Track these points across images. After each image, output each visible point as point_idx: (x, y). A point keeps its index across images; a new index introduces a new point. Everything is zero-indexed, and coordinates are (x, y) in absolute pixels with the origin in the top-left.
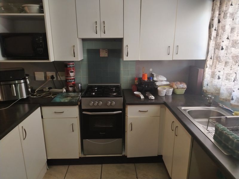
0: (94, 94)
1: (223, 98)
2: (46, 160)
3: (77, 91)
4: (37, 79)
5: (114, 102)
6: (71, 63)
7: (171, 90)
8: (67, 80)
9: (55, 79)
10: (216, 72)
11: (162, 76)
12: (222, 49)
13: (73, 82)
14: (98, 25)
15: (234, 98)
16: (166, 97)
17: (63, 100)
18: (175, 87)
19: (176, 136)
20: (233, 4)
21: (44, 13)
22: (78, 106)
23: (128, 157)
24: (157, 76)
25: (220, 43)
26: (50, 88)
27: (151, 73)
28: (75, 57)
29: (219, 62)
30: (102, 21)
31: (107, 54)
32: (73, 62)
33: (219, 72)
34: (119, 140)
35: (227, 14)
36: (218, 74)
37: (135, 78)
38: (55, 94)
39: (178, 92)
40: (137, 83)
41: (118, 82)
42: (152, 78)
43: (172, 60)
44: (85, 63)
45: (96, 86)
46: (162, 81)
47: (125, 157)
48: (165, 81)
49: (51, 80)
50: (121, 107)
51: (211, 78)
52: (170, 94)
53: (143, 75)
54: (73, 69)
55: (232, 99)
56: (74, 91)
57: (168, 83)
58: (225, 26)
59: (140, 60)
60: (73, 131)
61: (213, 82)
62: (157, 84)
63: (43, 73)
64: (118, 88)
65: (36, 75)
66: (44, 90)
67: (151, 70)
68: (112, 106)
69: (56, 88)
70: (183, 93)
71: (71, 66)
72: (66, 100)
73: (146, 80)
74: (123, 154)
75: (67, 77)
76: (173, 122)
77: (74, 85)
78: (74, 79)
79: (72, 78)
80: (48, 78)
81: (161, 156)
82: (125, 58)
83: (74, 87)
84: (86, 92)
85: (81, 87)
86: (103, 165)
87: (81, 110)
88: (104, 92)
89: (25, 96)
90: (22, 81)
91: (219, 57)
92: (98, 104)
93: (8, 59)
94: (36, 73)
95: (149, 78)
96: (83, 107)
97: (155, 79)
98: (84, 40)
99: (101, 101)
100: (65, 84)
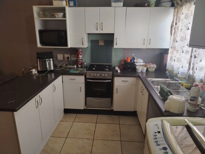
0: (94, 69)
1: (175, 73)
2: (64, 109)
3: (83, 67)
4: (58, 59)
5: (106, 74)
6: (80, 49)
7: (145, 68)
8: (77, 60)
9: (70, 59)
10: (173, 57)
11: (140, 59)
12: (177, 42)
13: (81, 62)
14: (98, 25)
15: (180, 73)
16: (141, 73)
17: (75, 72)
18: (148, 66)
19: (143, 95)
20: (183, 13)
21: (66, 18)
22: (84, 76)
23: (114, 110)
24: (137, 59)
25: (176, 38)
26: (66, 65)
27: (133, 57)
28: (83, 45)
29: (175, 50)
30: (101, 22)
31: (104, 43)
32: (81, 48)
33: (175, 56)
34: (109, 99)
35: (180, 19)
36: (174, 58)
37: (122, 60)
38: (70, 68)
39: (150, 70)
40: (123, 64)
41: (111, 62)
42: (133, 60)
43: (146, 48)
44: (89, 49)
45: (95, 65)
46: (140, 62)
47: (112, 110)
48: (142, 62)
49: (67, 60)
50: (111, 78)
51: (170, 61)
52: (145, 71)
53: (127, 58)
54: (81, 53)
55: (178, 73)
56: (82, 67)
57: (144, 64)
58: (179, 27)
59: (125, 48)
60: (81, 91)
61: (171, 63)
62: (137, 64)
63: (62, 55)
64: (110, 66)
65: (58, 56)
66: (63, 66)
67: (133, 55)
68: (105, 77)
69: (70, 65)
70: (154, 71)
71: (80, 51)
72: (77, 72)
73: (129, 61)
74: (111, 109)
75: (78, 58)
76: (142, 87)
77: (82, 64)
78: (82, 59)
79: (81, 59)
80: (65, 58)
81: (136, 112)
82: (115, 46)
83: (82, 65)
84: (89, 68)
85: (86, 65)
86: (98, 115)
87: (86, 79)
88: (101, 68)
89: (52, 69)
90: (51, 59)
91: (175, 47)
92: (96, 75)
93: (43, 46)
94: (58, 55)
95: (131, 60)
96: (87, 77)
97: (135, 61)
98: (89, 34)
99: (98, 73)
100: (76, 62)
